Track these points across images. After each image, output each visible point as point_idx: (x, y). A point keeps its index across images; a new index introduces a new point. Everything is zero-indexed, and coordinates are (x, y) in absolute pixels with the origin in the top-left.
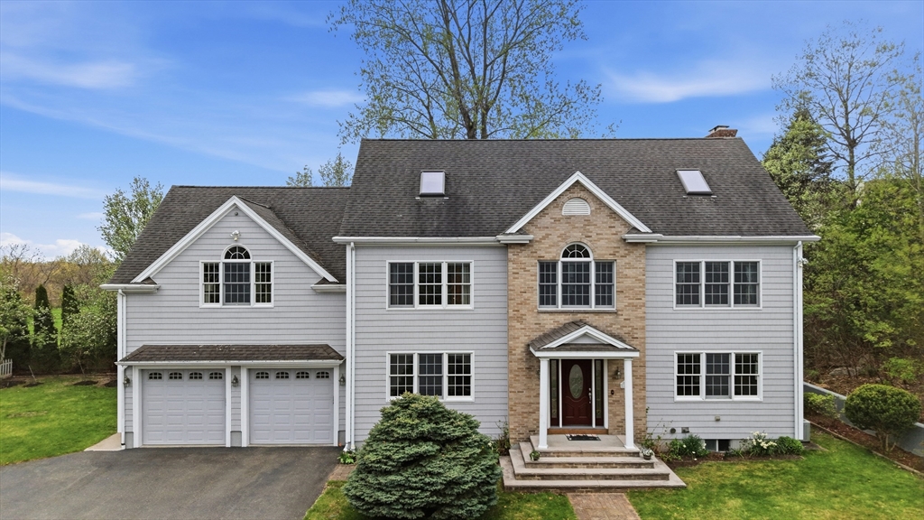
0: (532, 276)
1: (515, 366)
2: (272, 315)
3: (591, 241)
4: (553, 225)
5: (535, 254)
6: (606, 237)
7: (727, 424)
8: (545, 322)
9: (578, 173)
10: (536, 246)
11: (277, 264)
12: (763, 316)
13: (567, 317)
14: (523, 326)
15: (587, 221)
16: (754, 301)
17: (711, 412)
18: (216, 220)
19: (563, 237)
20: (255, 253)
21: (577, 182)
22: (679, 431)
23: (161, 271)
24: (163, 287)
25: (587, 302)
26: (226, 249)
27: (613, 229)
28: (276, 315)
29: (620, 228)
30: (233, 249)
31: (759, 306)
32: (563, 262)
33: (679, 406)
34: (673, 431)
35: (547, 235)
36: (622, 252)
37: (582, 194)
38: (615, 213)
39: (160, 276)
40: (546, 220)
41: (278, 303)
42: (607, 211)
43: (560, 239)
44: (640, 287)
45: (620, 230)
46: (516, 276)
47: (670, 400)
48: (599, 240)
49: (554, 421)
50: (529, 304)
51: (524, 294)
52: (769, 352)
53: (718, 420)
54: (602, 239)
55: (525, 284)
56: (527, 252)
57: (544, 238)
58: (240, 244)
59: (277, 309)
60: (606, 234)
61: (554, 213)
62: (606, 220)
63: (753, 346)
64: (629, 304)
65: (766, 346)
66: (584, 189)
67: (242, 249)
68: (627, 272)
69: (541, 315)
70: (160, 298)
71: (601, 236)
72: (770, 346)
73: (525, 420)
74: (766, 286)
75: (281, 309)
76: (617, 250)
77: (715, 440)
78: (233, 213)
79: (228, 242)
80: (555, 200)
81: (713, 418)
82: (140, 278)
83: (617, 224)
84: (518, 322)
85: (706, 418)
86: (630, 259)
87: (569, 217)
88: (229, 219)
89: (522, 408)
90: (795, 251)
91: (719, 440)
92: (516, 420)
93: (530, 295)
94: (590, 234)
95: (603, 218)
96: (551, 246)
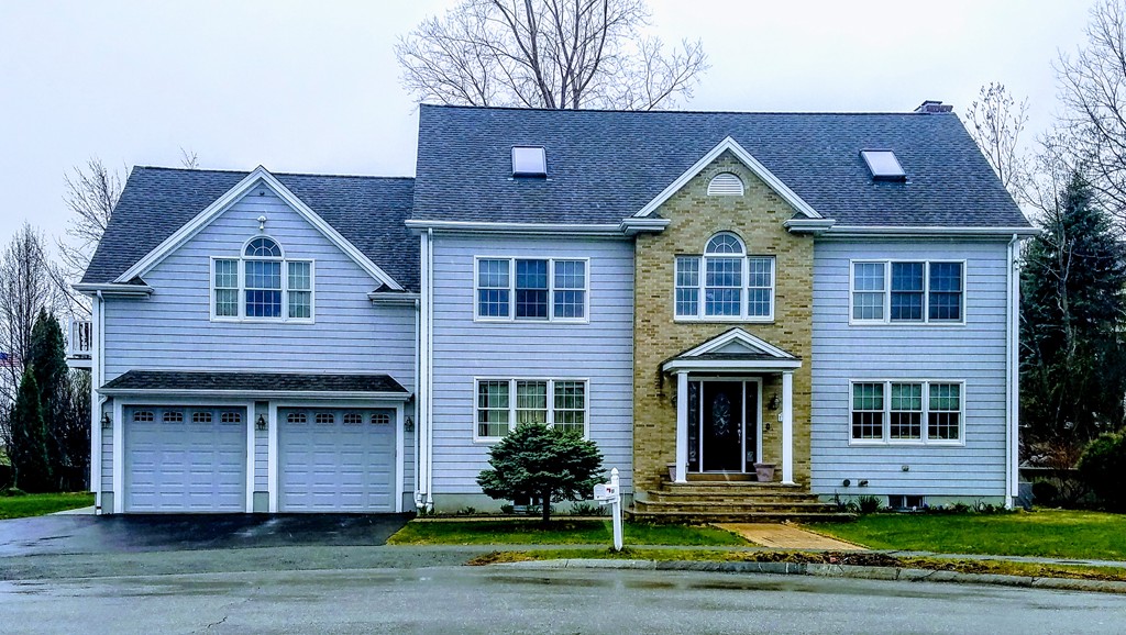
0: (667, 275)
1: (642, 392)
2: (312, 334)
3: (743, 230)
4: (696, 208)
5: (671, 247)
6: (764, 224)
7: (918, 476)
8: (683, 335)
9: (729, 138)
10: (672, 235)
11: (320, 265)
12: (966, 335)
13: (712, 329)
14: (655, 341)
15: (740, 204)
16: (955, 314)
17: (897, 460)
18: (233, 200)
19: (709, 224)
20: (289, 247)
21: (728, 150)
22: (854, 483)
23: (154, 269)
24: (157, 291)
25: (737, 310)
26: (247, 241)
27: (772, 215)
28: (317, 334)
29: (780, 212)
30: (257, 242)
31: (962, 321)
32: (708, 258)
33: (854, 452)
34: (847, 483)
35: (688, 221)
36: (784, 244)
37: (733, 168)
38: (776, 193)
39: (153, 275)
40: (687, 202)
41: (321, 319)
42: (766, 191)
43: (704, 227)
44: (806, 291)
45: (781, 215)
46: (646, 274)
47: (844, 443)
48: (754, 228)
49: (693, 466)
50: (662, 312)
51: (657, 299)
52: (973, 382)
53: (906, 470)
54: (757, 227)
55: (658, 284)
56: (661, 243)
57: (683, 225)
58: (268, 235)
59: (319, 326)
60: (765, 221)
61: (695, 191)
62: (763, 203)
63: (953, 374)
64: (793, 312)
65: (970, 374)
66: (737, 160)
67: (269, 243)
68: (788, 270)
69: (679, 327)
70: (152, 307)
71: (756, 224)
72: (976, 374)
73: (656, 461)
74: (971, 295)
75: (324, 327)
76: (777, 242)
77: (902, 496)
78: (257, 192)
79: (251, 231)
80: (698, 175)
81: (899, 468)
82: (127, 276)
83: (778, 208)
84: (649, 335)
85: (890, 468)
86: (794, 253)
87: (715, 199)
88: (251, 200)
89: (652, 446)
90: (1010, 249)
91: (908, 497)
92: (644, 462)
93: (664, 299)
94: (742, 221)
95: (759, 201)
96: (691, 237)
